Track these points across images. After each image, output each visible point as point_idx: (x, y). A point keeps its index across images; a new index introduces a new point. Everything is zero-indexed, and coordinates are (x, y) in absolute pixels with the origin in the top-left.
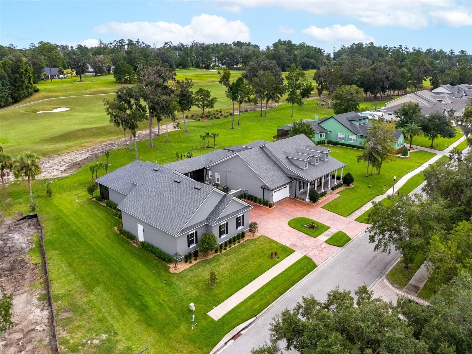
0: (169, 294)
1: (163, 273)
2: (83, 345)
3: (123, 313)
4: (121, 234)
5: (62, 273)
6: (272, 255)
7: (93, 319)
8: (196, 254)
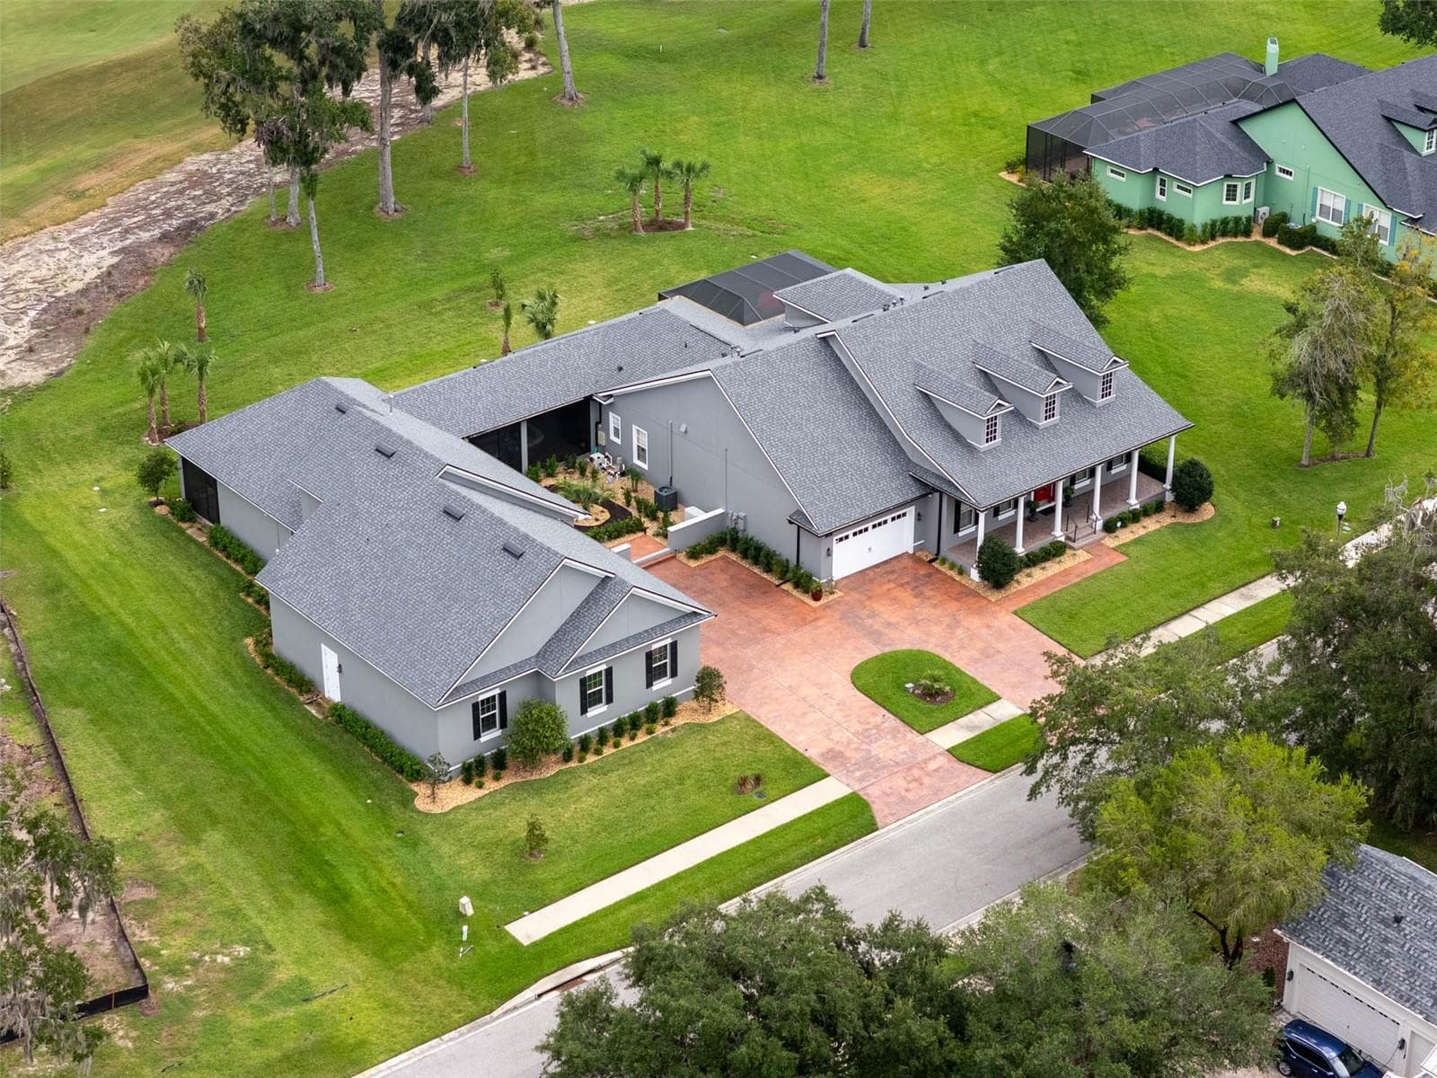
0: (408, 869)
1: (395, 809)
2: (195, 963)
3: (284, 905)
4: (266, 667)
5: (108, 782)
6: (743, 782)
7: (210, 910)
8: (500, 762)
